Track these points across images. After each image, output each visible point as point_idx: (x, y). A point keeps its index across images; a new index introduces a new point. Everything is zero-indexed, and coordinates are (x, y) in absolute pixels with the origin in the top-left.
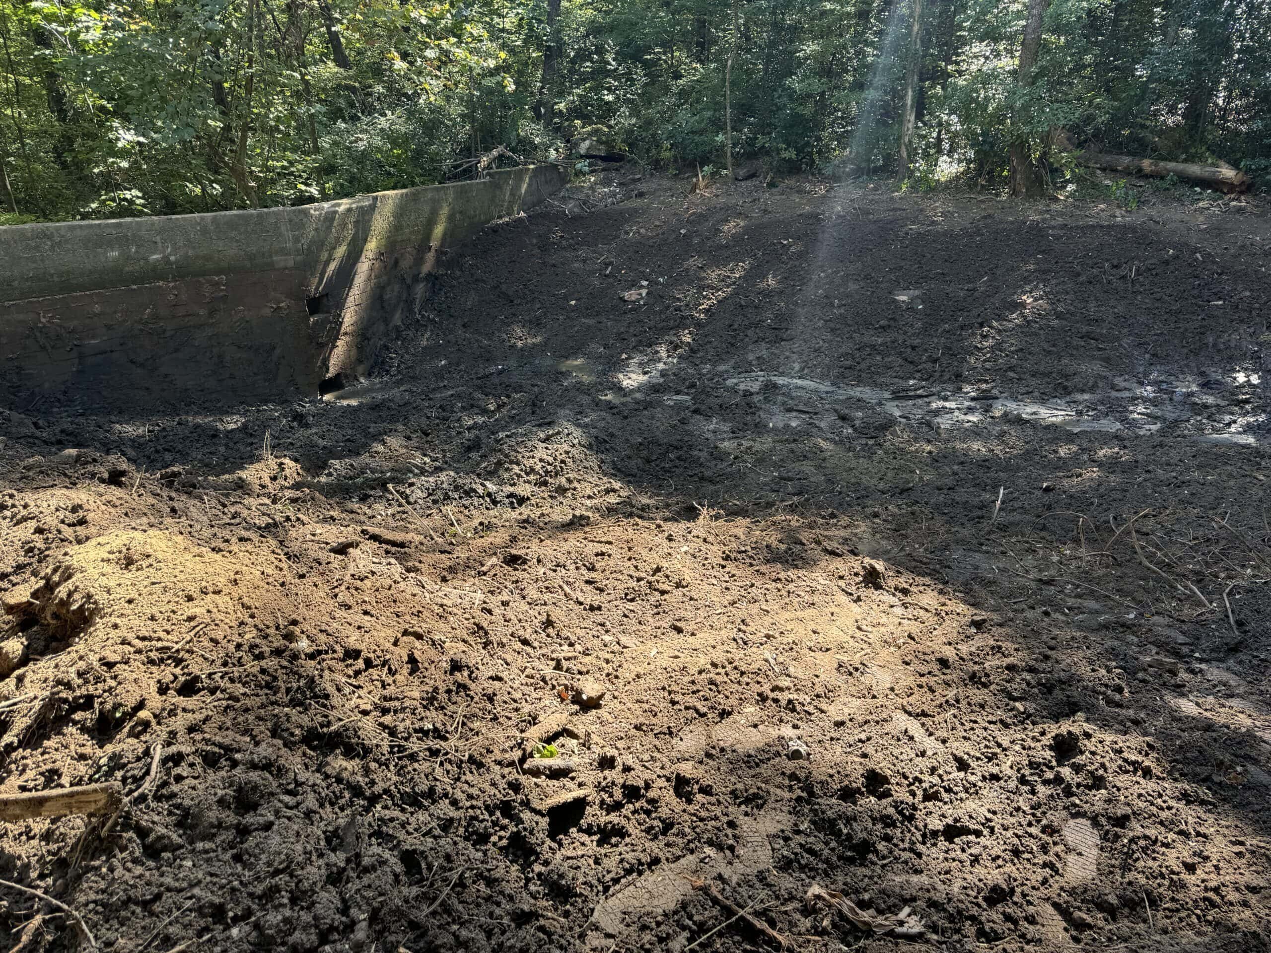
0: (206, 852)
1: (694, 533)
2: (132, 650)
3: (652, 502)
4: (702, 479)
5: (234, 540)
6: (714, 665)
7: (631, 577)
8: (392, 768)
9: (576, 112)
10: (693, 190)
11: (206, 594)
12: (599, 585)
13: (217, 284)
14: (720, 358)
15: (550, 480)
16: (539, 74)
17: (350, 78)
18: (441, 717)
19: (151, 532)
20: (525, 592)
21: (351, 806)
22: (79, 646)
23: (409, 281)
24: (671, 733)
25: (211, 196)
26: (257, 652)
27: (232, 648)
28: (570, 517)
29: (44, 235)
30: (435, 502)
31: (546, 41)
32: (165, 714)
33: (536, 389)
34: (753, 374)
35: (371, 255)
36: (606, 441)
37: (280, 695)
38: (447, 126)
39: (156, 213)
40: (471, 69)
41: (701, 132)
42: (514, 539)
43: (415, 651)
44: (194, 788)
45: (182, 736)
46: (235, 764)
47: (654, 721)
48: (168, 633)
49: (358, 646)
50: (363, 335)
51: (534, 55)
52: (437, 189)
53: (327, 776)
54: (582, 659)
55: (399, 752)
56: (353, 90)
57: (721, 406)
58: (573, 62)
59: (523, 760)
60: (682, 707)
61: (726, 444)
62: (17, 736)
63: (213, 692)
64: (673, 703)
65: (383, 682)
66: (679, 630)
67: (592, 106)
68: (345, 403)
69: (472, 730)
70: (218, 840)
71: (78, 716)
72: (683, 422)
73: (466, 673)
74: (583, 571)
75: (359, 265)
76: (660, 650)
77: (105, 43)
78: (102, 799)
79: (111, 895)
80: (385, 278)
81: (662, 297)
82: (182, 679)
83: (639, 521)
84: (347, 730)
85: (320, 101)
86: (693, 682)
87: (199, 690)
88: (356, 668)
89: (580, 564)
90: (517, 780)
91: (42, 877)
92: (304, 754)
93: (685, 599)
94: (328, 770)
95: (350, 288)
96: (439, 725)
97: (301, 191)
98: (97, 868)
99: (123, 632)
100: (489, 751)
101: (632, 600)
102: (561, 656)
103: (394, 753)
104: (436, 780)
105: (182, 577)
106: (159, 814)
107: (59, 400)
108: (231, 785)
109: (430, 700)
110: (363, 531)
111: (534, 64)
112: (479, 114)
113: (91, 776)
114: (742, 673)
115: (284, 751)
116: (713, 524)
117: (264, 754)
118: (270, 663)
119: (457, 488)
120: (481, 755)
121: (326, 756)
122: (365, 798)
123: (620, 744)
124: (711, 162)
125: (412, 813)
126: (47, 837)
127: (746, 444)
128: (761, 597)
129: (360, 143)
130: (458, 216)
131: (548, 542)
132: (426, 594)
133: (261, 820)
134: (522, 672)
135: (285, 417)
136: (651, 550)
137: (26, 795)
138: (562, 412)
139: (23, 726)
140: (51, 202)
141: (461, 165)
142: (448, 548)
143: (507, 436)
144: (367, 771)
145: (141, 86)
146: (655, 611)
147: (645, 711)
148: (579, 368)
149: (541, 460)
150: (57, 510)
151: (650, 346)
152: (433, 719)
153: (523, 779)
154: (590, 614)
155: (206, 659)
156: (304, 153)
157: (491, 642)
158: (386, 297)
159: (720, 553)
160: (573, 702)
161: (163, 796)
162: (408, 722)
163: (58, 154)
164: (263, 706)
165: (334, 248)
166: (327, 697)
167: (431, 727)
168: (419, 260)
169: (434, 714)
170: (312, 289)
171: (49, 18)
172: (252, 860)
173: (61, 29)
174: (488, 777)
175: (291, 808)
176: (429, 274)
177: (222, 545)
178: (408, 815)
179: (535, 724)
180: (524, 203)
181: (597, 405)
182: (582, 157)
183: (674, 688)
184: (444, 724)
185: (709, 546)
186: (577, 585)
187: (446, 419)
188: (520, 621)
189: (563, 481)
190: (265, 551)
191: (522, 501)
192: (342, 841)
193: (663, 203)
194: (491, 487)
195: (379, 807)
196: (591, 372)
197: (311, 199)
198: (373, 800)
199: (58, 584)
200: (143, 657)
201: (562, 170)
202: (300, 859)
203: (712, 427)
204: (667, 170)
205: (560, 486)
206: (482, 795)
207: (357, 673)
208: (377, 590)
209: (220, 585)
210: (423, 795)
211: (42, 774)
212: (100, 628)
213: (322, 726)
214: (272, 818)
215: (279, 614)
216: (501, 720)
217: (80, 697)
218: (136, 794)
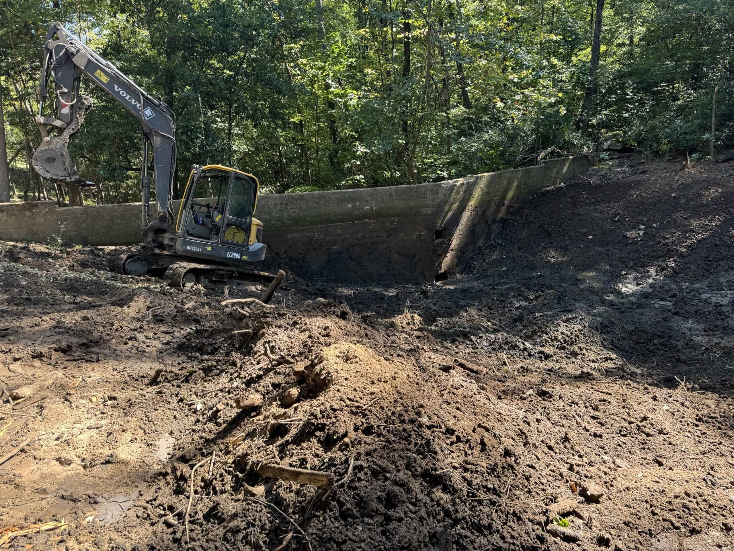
0: (369, 524)
1: (674, 397)
2: (345, 404)
3: (639, 371)
4: (679, 360)
5: (395, 355)
6: (687, 494)
7: (625, 420)
8: (468, 505)
9: (603, 124)
10: (683, 168)
11: (381, 382)
12: (601, 421)
13: (393, 221)
14: (696, 279)
15: (567, 347)
16: (581, 104)
17: (471, 114)
18: (498, 482)
19: (359, 345)
20: (550, 416)
21: (444, 521)
22: (322, 398)
23: (490, 222)
24: (651, 534)
25: (395, 177)
26: (402, 419)
27: (390, 414)
28: (580, 372)
29: (322, 197)
30: (493, 349)
31: (588, 85)
32: (356, 442)
33: (562, 289)
34: (724, 292)
35: (471, 208)
36: (608, 327)
37: (411, 446)
38: (522, 136)
39: (369, 186)
40: (540, 104)
41: (691, 133)
42: (544, 381)
43: (485, 438)
44: (366, 487)
45: (363, 457)
46: (386, 479)
47: (638, 522)
48: (361, 399)
49: (454, 428)
50: (461, 251)
51: (579, 93)
52: (512, 172)
53: (432, 500)
54: (587, 467)
55: (472, 497)
56: (471, 120)
57: (696, 312)
58: (604, 95)
59: (547, 523)
60: (661, 518)
61: (699, 338)
62: (291, 437)
63: (379, 435)
64: (654, 514)
65: (466, 452)
66: (660, 464)
67: (614, 120)
68: (447, 287)
69: (515, 495)
70: (376, 519)
71: (318, 433)
72: (665, 319)
73: (513, 459)
74: (590, 409)
75: (464, 213)
76: (645, 474)
77: (358, 105)
78: (325, 480)
79: (323, 533)
80: (477, 220)
81: (654, 236)
82: (365, 425)
83: (632, 383)
84: (445, 475)
85: (454, 127)
86: (670, 503)
87: (373, 433)
88: (451, 440)
89: (588, 405)
90: (542, 535)
91: (294, 513)
92: (421, 483)
93: (665, 443)
94: (433, 496)
95: (457, 226)
96: (496, 487)
97: (438, 174)
98: (318, 517)
99: (341, 394)
100: (525, 512)
101: (625, 436)
102: (574, 462)
103: (469, 497)
104: (493, 520)
105: (370, 371)
106: (349, 496)
107: (317, 274)
108: (384, 491)
109: (492, 470)
110: (455, 361)
111: (579, 99)
112: (542, 128)
113: (320, 467)
114: (711, 506)
115: (411, 479)
116: (689, 393)
117: (402, 478)
118: (408, 426)
119: (507, 343)
120: (520, 513)
121: (432, 488)
122: (452, 519)
123: (613, 531)
124: (698, 151)
125: (478, 536)
126: (298, 493)
127: (715, 340)
128: (727, 453)
129: (473, 148)
130: (523, 186)
131: (566, 386)
132: (491, 405)
133: (398, 515)
134: (548, 466)
135: (417, 292)
136: (640, 404)
137: (292, 469)
138: (578, 305)
139: (294, 433)
140: (325, 181)
141: (528, 157)
142: (503, 379)
143: (541, 316)
144: (454, 504)
145: (371, 125)
146: (642, 446)
147: (632, 514)
148: (591, 278)
149: (562, 333)
150: (318, 328)
151: (643, 267)
152: (492, 482)
153: (546, 535)
154: (594, 439)
155: (377, 417)
156: (442, 154)
157: (529, 443)
158: (476, 231)
159: (694, 416)
160: (581, 495)
161: (351, 486)
162: (479, 480)
163: (331, 159)
164: (402, 450)
165: (452, 204)
166: (436, 453)
167: (492, 487)
168: (497, 211)
169: (494, 479)
170: (438, 225)
171: (336, 96)
172: (391, 536)
173: (340, 100)
174: (524, 528)
175: (412, 513)
176: (502, 219)
177: (390, 357)
178: (475, 537)
179: (555, 502)
180: (564, 178)
181: (603, 302)
182: (604, 150)
183: (654, 503)
184: (499, 487)
185: (685, 409)
186: (585, 418)
187: (503, 301)
188: (547, 433)
189: (576, 348)
190: (409, 364)
191: (547, 357)
192: (438, 541)
193: (659, 177)
194: (528, 345)
195: (459, 527)
196: (599, 281)
197: (443, 179)
198: (456, 521)
199: (316, 365)
200: (349, 409)
201: (590, 158)
202: (416, 544)
203: (688, 325)
204: (664, 156)
205: (573, 351)
206: (520, 538)
207: (452, 443)
208: (465, 397)
209: (387, 378)
210: (485, 527)
211: (299, 459)
212: (332, 390)
213: (432, 470)
214: (403, 516)
215: (414, 400)
216: (533, 494)
217: (320, 424)
218: (340, 482)
